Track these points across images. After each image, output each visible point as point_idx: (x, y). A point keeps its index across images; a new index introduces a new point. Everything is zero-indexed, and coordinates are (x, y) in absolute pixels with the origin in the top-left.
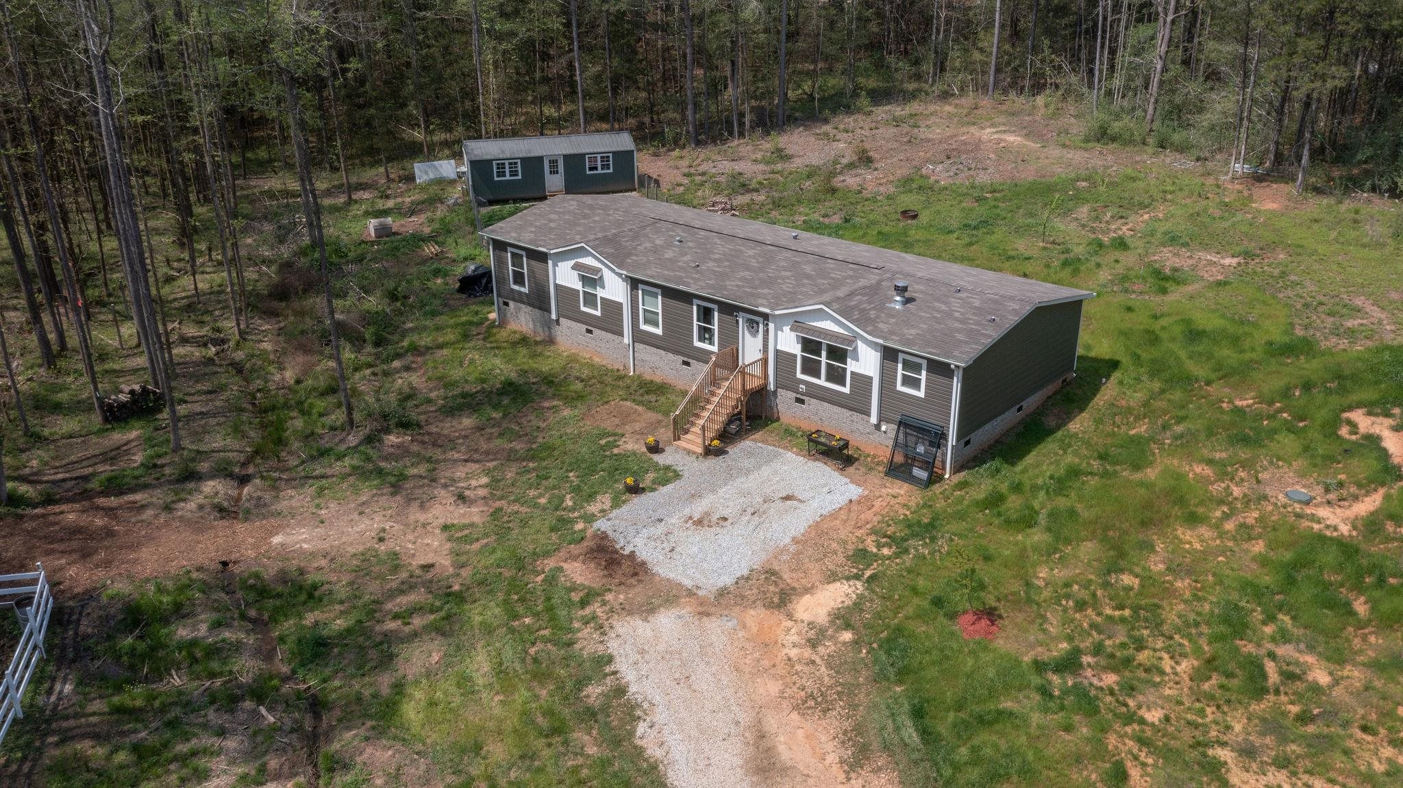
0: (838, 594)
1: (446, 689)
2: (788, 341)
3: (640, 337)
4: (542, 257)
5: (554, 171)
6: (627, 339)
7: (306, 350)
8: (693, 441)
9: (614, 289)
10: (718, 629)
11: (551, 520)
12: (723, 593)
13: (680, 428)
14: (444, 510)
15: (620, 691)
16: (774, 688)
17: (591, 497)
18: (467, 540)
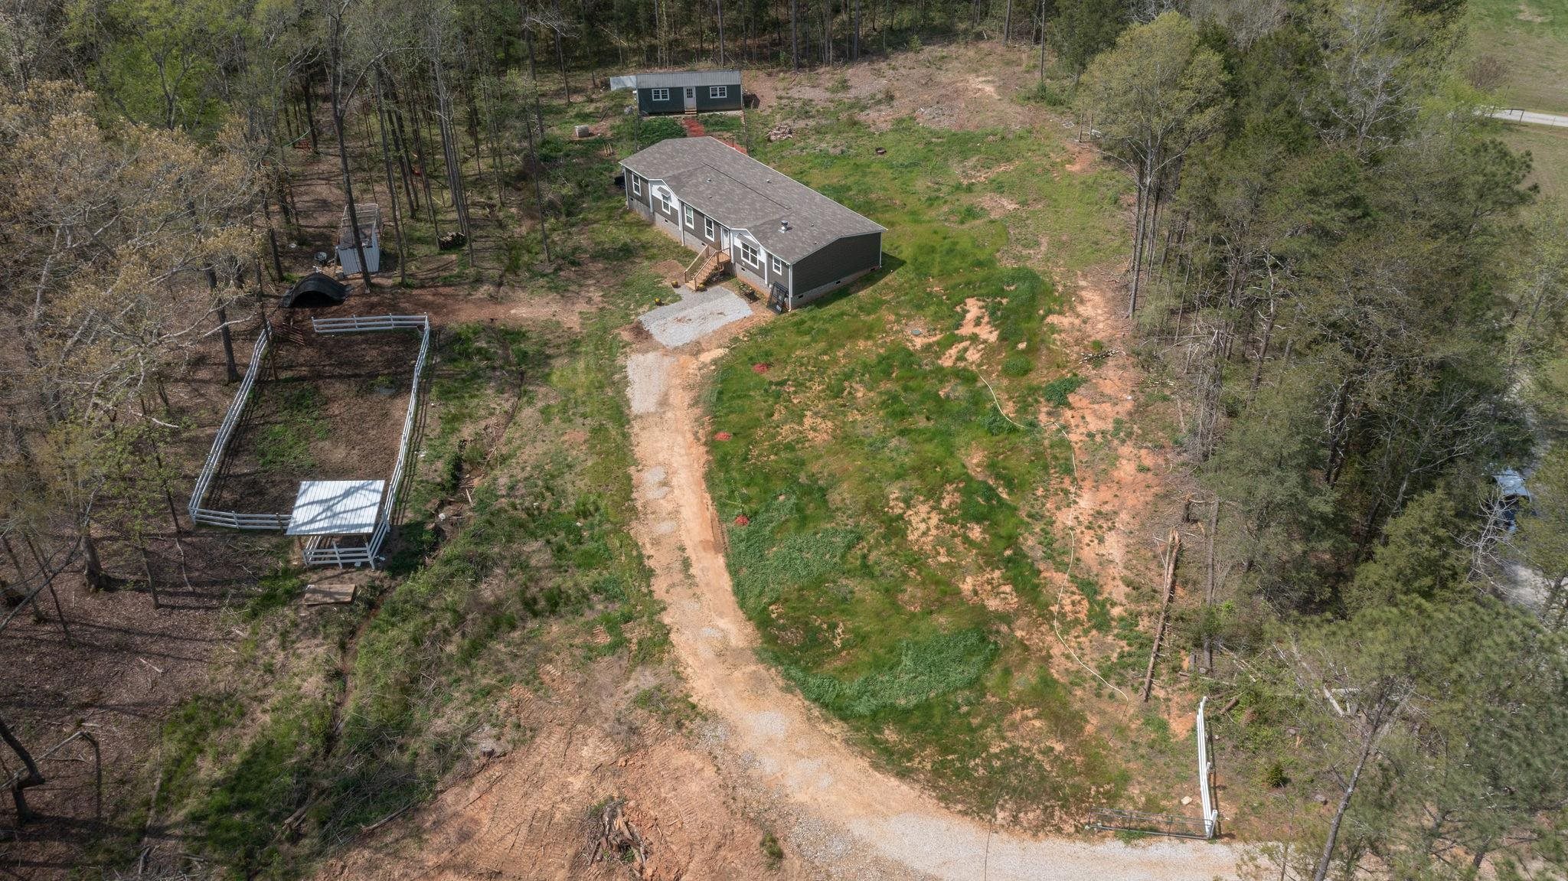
0: (719, 353)
1: (568, 372)
2: (738, 243)
3: (685, 228)
4: (647, 182)
5: (690, 95)
6: (680, 228)
7: (532, 218)
8: (691, 284)
9: (675, 203)
10: (667, 361)
11: (622, 314)
12: (676, 348)
13: (688, 277)
14: (581, 306)
15: (626, 377)
16: (678, 381)
17: (641, 306)
18: (588, 319)
